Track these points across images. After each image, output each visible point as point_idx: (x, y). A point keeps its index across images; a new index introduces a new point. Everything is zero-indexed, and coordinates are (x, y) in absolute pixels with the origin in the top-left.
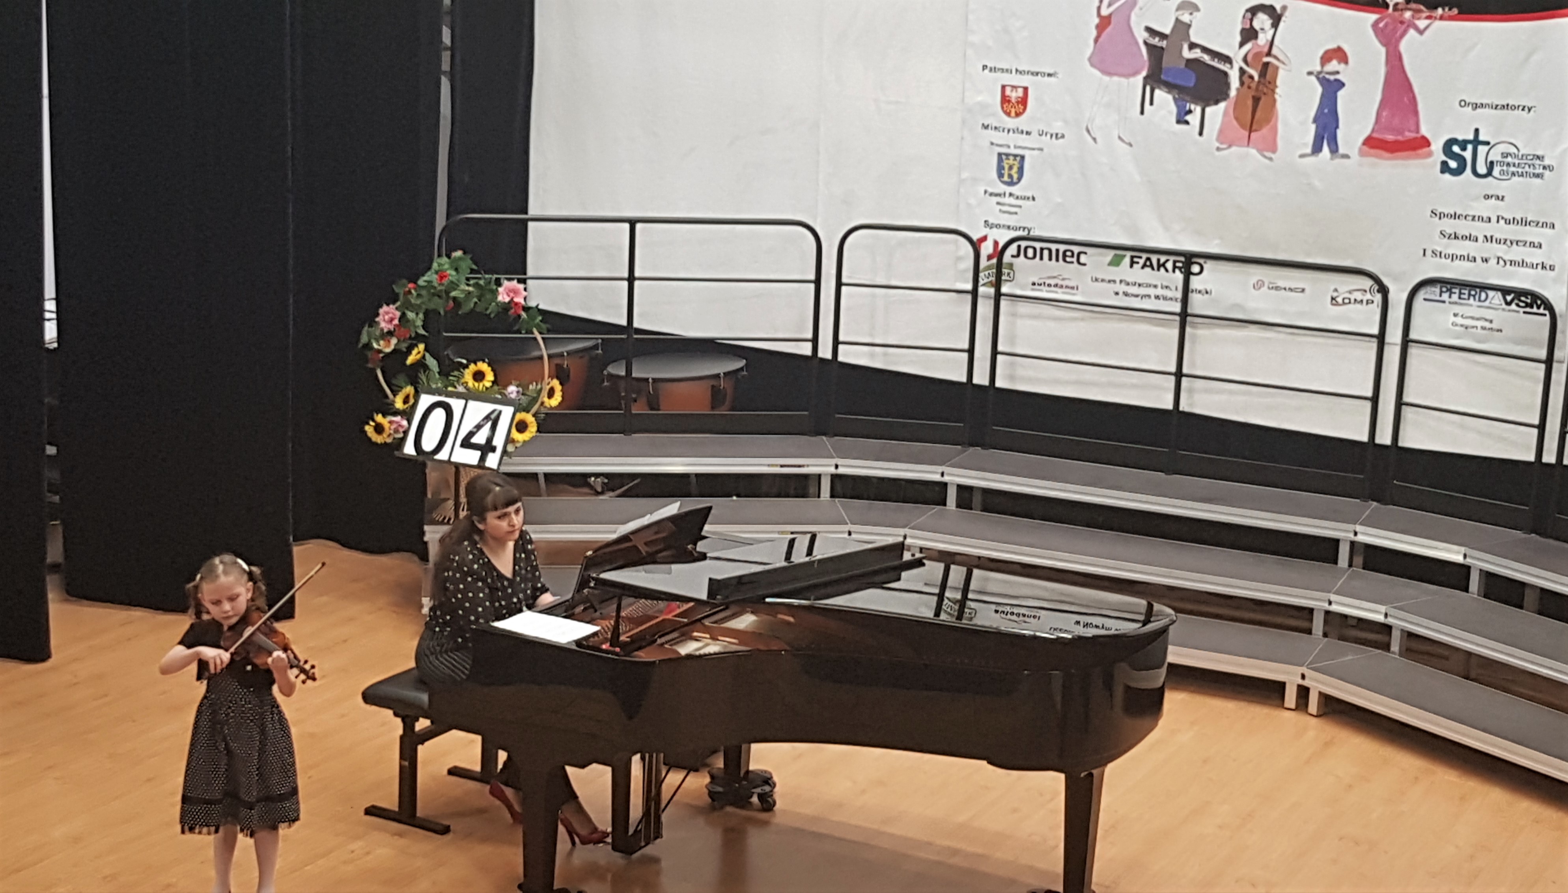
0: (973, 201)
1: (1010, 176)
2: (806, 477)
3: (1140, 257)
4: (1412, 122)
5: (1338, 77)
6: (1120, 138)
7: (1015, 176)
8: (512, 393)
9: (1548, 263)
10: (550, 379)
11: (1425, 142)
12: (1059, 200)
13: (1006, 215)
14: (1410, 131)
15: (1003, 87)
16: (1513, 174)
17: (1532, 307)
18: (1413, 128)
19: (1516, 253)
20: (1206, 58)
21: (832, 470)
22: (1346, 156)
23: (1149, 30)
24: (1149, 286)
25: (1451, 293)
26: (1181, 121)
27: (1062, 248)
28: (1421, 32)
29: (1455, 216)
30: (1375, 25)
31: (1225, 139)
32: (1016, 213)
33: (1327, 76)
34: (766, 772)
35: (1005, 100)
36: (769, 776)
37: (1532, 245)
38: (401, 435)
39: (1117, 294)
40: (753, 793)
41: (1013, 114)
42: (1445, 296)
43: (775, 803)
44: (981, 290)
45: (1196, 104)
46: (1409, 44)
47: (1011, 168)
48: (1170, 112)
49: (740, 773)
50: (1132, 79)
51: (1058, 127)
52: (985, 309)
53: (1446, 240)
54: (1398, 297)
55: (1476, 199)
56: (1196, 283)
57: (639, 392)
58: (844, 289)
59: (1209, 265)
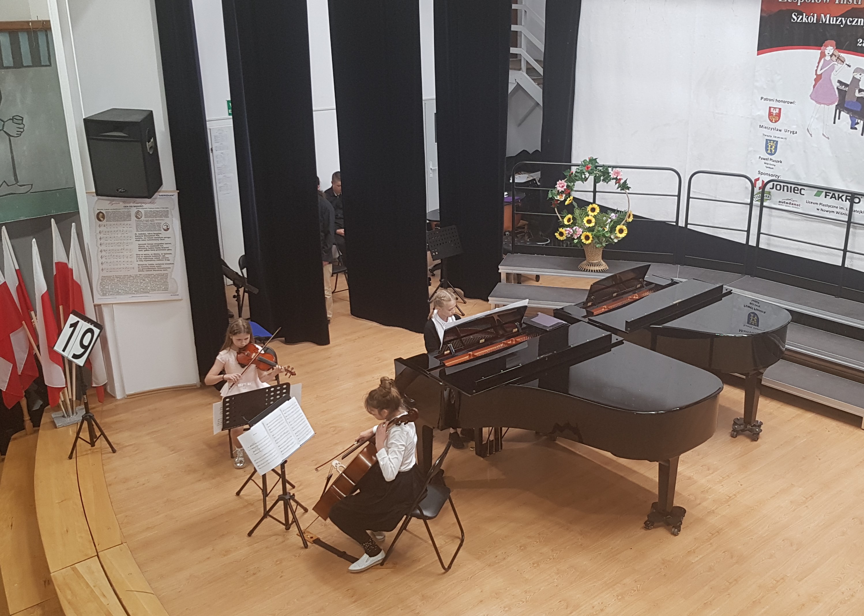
0: (753, 161)
1: (771, 151)
3: (830, 193)
6: (823, 134)
7: (773, 151)
12: (793, 162)
13: (768, 169)
15: (770, 108)
23: (839, 82)
24: (834, 207)
26: (853, 127)
27: (793, 186)
32: (773, 168)
35: (770, 114)
39: (818, 209)
41: (774, 121)
44: (754, 203)
45: (861, 119)
47: (771, 147)
50: (830, 106)
51: (794, 128)
52: (756, 212)
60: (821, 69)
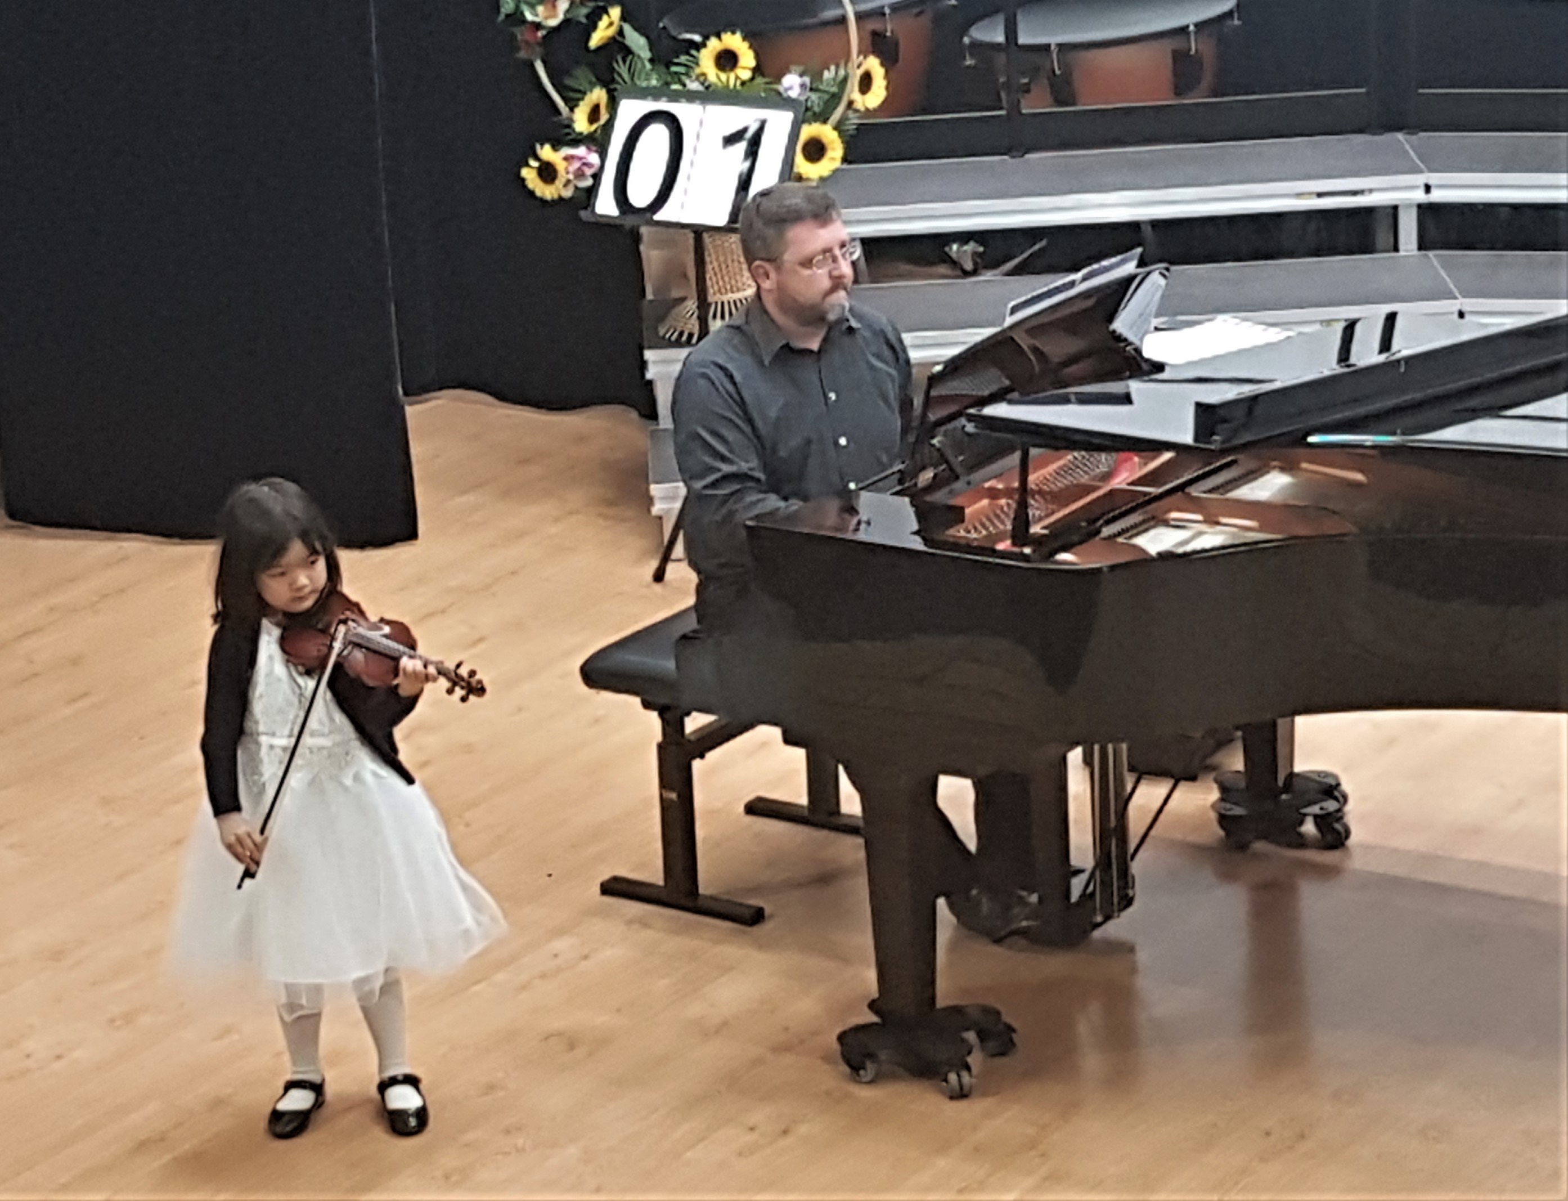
2: (1369, 211)
8: (790, 88)
10: (861, 57)
21: (1420, 196)
34: (1327, 774)
36: (1333, 783)
38: (589, 182)
40: (1305, 815)
43: (1348, 833)
49: (1276, 779)
57: (1035, 72)
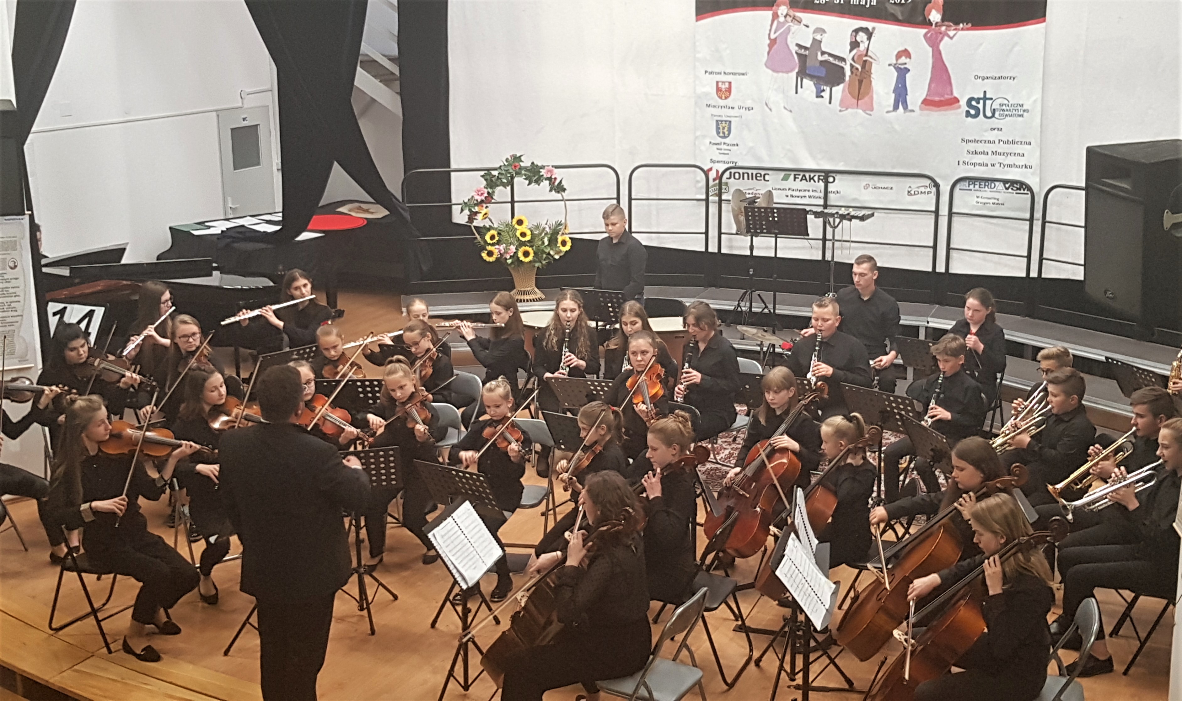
0: (703, 148)
1: (724, 133)
3: (799, 175)
4: (948, 90)
5: (906, 66)
6: (785, 108)
7: (727, 133)
9: (1028, 164)
11: (956, 100)
12: (751, 144)
13: (722, 155)
14: (948, 94)
15: (717, 82)
16: (1006, 115)
17: (1020, 190)
18: (949, 93)
19: (1010, 160)
20: (831, 59)
22: (913, 111)
23: (798, 45)
24: (805, 191)
25: (975, 185)
26: (819, 96)
27: (755, 172)
28: (951, 38)
29: (976, 141)
30: (925, 35)
31: (844, 105)
32: (728, 154)
33: (900, 66)
35: (718, 90)
37: (1019, 154)
39: (787, 196)
41: (723, 98)
42: (972, 187)
44: (711, 198)
45: (827, 86)
46: (945, 45)
47: (724, 128)
48: (812, 92)
50: (790, 74)
51: (749, 104)
52: (713, 209)
53: (970, 155)
54: (945, 189)
55: (986, 131)
56: (831, 187)
58: (633, 202)
59: (838, 177)
60: (775, 33)
